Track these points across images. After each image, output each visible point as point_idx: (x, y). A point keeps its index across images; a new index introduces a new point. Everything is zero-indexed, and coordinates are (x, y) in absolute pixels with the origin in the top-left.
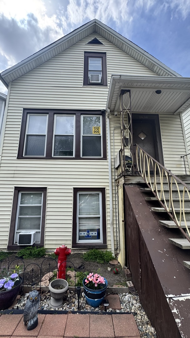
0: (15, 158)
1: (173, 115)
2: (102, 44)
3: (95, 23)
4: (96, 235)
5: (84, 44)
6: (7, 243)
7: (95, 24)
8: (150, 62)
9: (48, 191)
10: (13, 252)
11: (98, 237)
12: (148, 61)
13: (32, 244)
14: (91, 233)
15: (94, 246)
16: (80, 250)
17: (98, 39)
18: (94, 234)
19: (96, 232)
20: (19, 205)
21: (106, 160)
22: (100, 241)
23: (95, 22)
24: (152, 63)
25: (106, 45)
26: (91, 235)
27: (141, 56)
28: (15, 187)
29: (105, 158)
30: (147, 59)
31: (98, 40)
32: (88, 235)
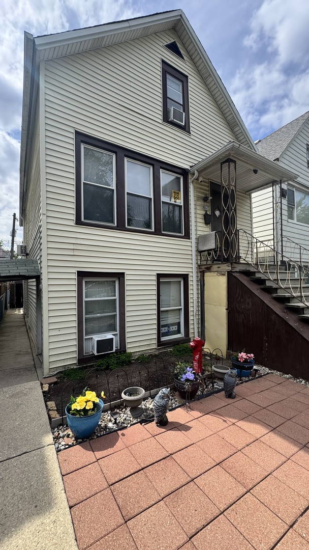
0: (73, 223)
1: (245, 194)
2: (183, 58)
3: (180, 17)
4: (177, 329)
5: (161, 44)
6: (76, 355)
7: (180, 19)
8: (234, 118)
9: (126, 277)
10: (87, 366)
11: (179, 332)
12: (231, 116)
13: (114, 351)
14: (171, 327)
15: (179, 341)
16: (165, 348)
17: (179, 45)
18: (174, 329)
19: (176, 327)
20: (85, 299)
21: (190, 239)
22: (181, 336)
23: (181, 15)
24: (236, 121)
25: (188, 63)
26: (171, 330)
27: (227, 106)
28: (78, 271)
29: (187, 236)
30: (232, 114)
31: (178, 48)
32: (169, 331)
